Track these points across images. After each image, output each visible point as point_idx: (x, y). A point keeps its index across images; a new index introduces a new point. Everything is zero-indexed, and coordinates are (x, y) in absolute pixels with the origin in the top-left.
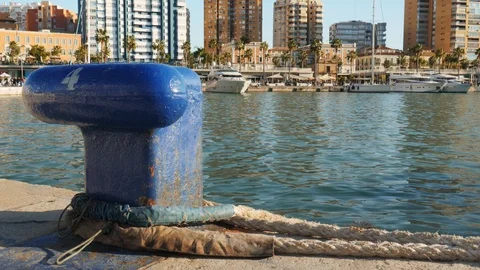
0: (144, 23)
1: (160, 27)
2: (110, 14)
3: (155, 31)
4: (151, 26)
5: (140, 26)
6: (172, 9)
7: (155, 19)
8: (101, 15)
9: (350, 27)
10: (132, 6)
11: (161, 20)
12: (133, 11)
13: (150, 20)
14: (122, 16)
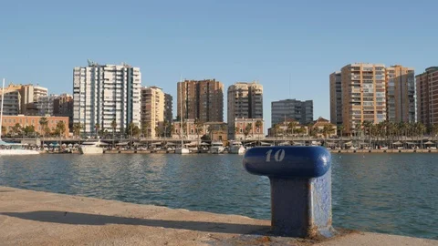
0: (111, 108)
1: (122, 110)
2: (88, 103)
3: (118, 113)
4: (116, 110)
5: (108, 111)
6: (130, 98)
7: (118, 105)
8: (82, 104)
9: (283, 104)
10: (103, 98)
11: (122, 106)
12: (103, 101)
13: (115, 106)
14: (96, 104)
